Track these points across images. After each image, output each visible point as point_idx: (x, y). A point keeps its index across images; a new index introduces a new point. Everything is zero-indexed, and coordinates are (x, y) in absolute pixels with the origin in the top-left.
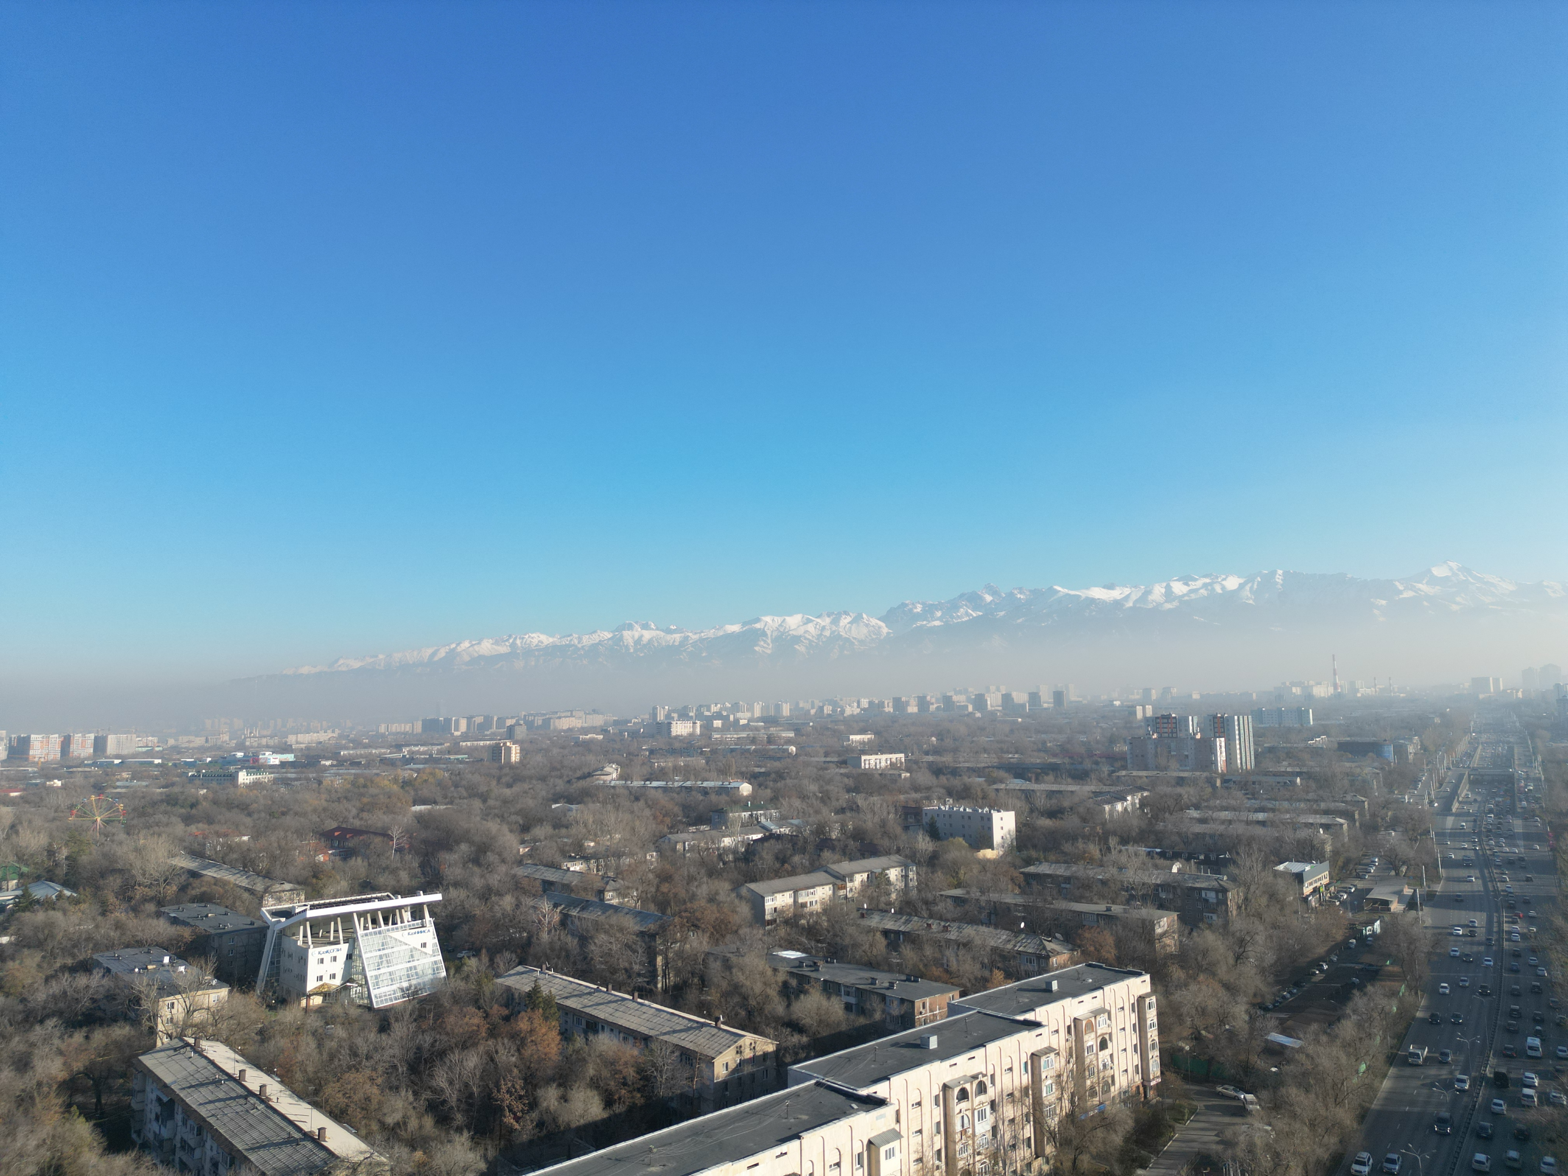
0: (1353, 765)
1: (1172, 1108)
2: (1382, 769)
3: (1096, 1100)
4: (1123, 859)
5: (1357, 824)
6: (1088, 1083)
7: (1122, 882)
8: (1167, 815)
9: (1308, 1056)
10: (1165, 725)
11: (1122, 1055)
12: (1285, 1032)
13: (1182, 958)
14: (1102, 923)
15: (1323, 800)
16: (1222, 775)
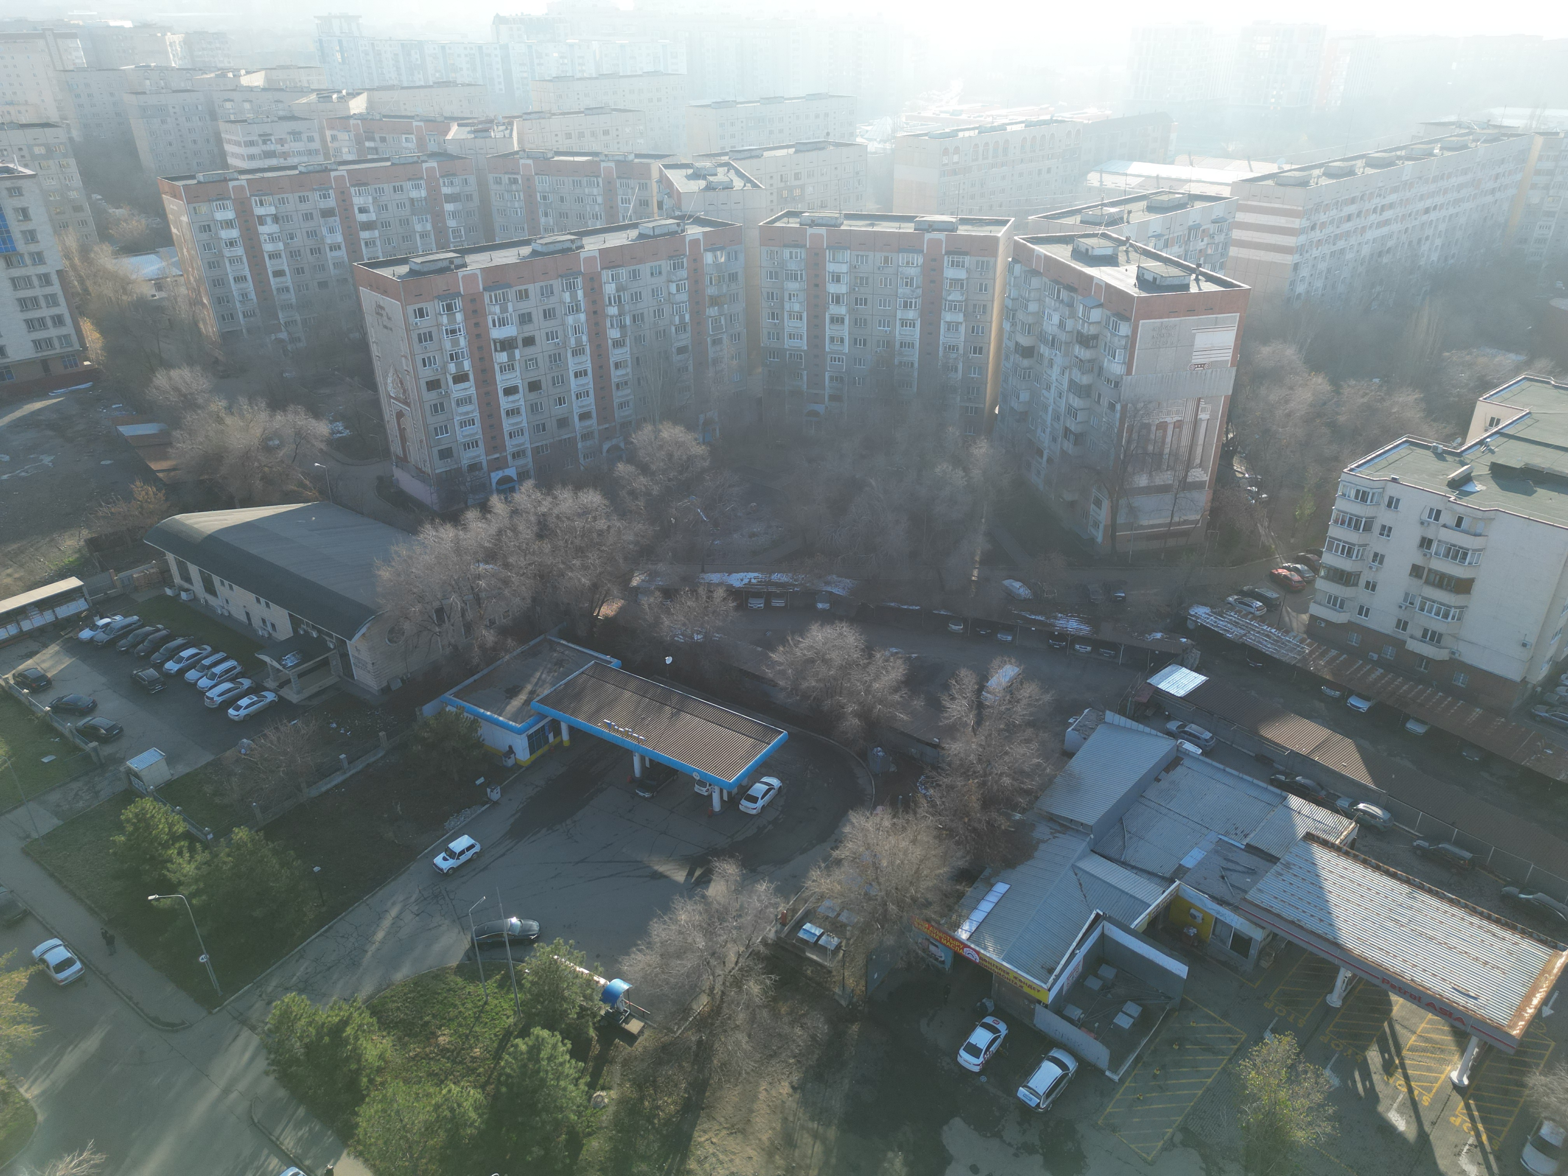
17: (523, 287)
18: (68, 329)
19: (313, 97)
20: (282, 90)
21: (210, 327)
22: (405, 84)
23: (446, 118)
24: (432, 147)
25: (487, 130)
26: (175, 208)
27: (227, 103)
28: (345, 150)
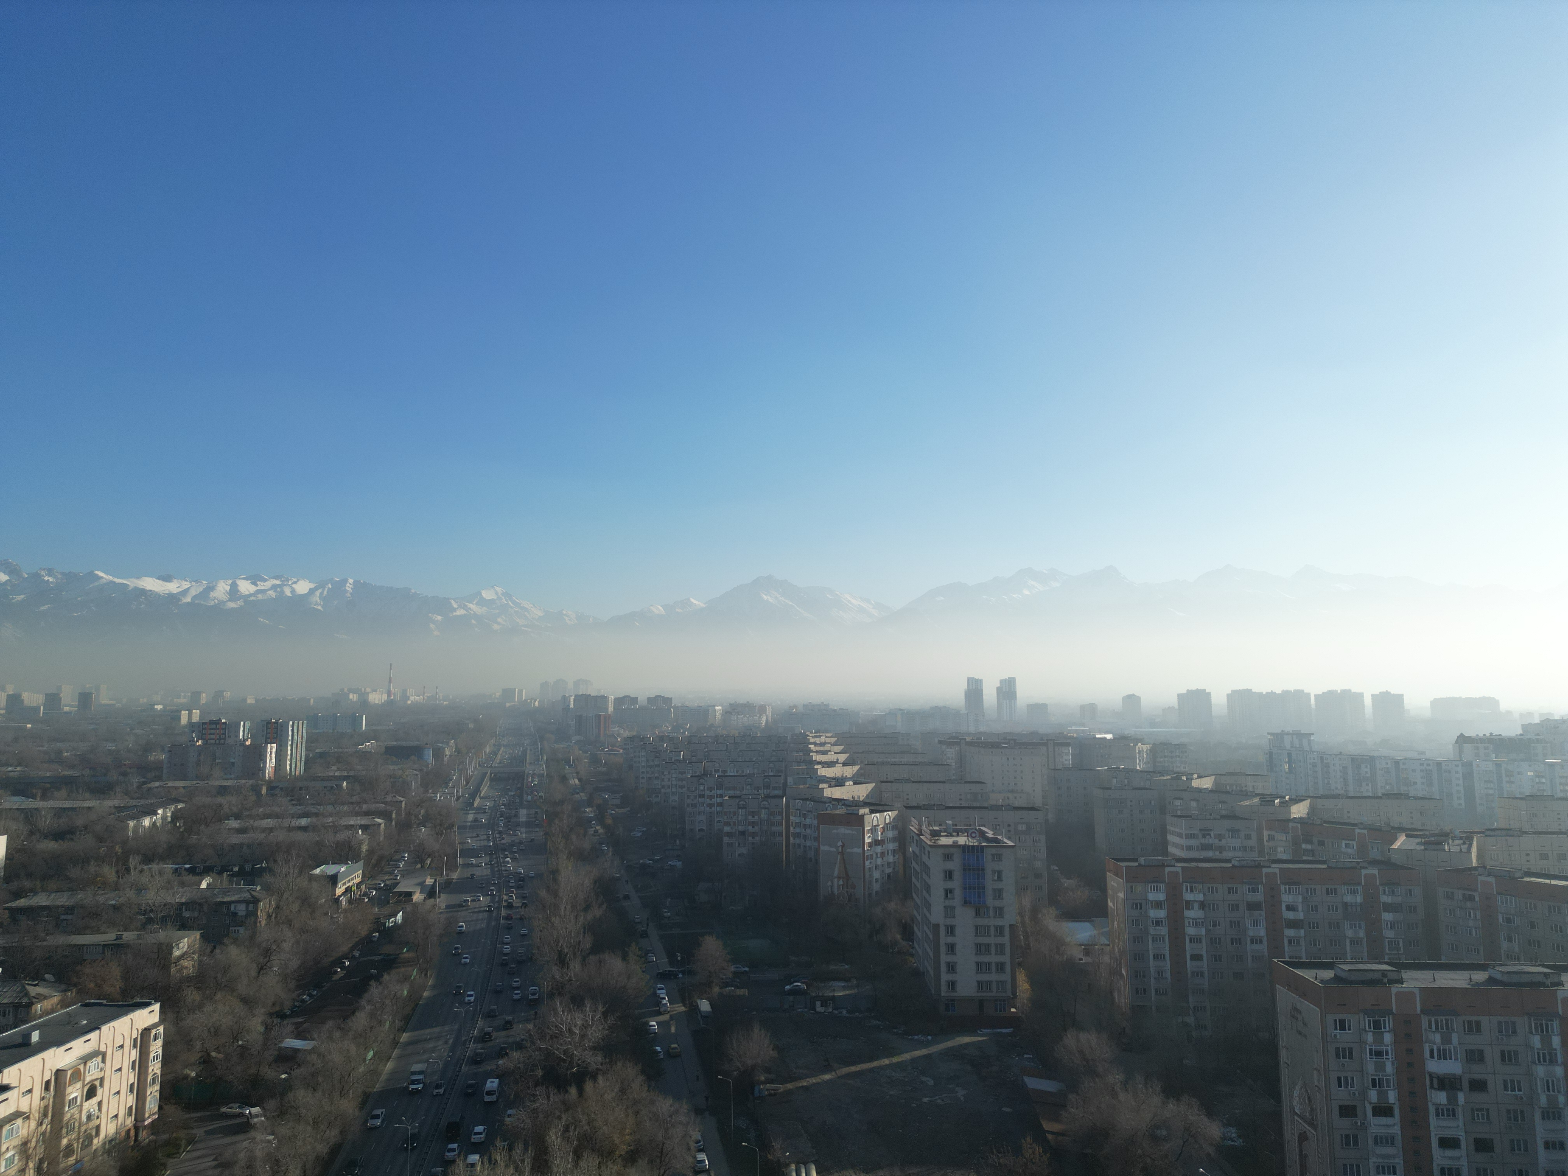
0: (396, 767)
1: (167, 1143)
2: (421, 770)
3: (72, 1160)
4: (145, 879)
5: (394, 823)
6: (65, 1141)
7: (139, 905)
8: (202, 827)
9: (319, 1055)
10: (212, 731)
11: (114, 1100)
12: (300, 1036)
13: (200, 980)
14: (108, 954)
15: (365, 802)
16: (270, 781)
17: (1474, 1018)
18: (1006, 977)
19: (1256, 800)
20: (1228, 793)
21: (1123, 998)
22: (1351, 794)
23: (1393, 828)
24: (1374, 854)
25: (1440, 843)
26: (1115, 885)
27: (1177, 801)
28: (1280, 849)
